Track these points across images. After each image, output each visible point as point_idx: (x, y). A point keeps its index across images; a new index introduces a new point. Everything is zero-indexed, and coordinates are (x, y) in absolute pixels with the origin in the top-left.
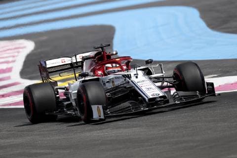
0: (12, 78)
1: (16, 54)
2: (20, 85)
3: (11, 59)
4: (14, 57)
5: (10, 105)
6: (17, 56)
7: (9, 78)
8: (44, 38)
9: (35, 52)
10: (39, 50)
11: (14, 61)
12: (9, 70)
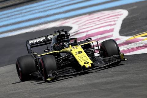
1: (116, 19)
2: (119, 40)
3: (113, 23)
6: (117, 21)
7: (112, 36)
8: (135, 7)
9: (128, 17)
10: (132, 16)
11: (115, 24)
12: (112, 30)
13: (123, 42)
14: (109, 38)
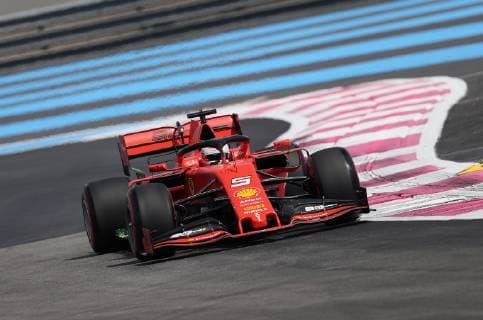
1: (428, 106)
3: (417, 117)
4: (423, 111)
6: (431, 110)
7: (413, 157)
11: (424, 122)
12: (414, 140)
13: (446, 178)
14: (403, 162)
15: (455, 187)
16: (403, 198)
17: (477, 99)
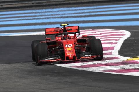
0: (113, 54)
3: (114, 41)
5: (109, 71)
6: (118, 40)
11: (116, 43)
12: (112, 48)
13: (121, 61)
14: (108, 55)
15: (123, 65)
16: (107, 66)
17: (133, 38)
